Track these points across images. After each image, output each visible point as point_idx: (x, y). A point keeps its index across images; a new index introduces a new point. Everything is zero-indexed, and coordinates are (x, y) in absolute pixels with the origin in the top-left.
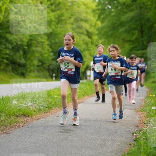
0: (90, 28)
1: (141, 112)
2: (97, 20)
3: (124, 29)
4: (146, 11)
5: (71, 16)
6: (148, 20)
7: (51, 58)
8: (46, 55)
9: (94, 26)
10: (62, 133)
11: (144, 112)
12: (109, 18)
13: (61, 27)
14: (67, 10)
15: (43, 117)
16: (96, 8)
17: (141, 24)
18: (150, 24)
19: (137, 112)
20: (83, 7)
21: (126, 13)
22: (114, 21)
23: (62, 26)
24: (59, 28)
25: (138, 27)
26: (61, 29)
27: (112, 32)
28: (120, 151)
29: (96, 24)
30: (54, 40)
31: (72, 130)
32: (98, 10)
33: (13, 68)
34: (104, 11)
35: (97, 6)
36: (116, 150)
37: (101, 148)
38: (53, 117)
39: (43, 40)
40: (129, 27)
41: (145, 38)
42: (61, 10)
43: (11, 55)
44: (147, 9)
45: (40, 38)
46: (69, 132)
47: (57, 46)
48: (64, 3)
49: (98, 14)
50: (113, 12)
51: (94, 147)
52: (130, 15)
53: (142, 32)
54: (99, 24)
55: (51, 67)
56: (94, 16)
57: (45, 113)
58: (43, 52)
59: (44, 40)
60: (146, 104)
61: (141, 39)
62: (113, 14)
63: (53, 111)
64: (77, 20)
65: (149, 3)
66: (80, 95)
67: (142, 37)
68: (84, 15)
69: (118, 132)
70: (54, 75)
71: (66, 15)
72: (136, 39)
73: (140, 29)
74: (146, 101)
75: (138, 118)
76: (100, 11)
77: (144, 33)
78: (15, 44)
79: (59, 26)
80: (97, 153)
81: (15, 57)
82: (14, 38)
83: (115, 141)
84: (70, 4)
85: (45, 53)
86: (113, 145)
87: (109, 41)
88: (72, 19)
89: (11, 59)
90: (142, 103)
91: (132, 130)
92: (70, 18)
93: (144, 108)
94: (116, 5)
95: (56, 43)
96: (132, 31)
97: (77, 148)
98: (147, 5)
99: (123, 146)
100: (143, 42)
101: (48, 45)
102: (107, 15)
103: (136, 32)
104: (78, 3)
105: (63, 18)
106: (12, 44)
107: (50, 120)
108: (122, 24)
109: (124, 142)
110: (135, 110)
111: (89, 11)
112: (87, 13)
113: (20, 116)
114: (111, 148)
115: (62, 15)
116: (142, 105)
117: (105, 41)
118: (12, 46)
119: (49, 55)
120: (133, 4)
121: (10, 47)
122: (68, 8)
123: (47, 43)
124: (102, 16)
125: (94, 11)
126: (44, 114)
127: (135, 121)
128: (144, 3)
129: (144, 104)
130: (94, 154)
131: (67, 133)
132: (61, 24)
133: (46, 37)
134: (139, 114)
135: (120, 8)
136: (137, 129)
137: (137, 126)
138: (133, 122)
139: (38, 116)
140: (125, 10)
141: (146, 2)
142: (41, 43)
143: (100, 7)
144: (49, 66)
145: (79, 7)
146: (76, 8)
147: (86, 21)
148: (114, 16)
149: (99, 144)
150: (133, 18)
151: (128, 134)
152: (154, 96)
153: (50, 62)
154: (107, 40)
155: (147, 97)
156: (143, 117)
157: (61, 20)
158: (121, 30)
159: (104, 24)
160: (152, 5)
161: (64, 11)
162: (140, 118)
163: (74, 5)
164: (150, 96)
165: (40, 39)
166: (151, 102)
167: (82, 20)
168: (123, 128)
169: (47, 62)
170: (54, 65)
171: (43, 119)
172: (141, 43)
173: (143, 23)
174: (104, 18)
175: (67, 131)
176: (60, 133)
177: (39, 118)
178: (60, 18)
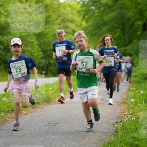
0: (76, 28)
1: (123, 105)
2: (82, 20)
3: (106, 28)
4: (126, 11)
5: (58, 17)
6: (129, 19)
7: (40, 57)
8: (36, 54)
9: (80, 26)
10: (48, 127)
11: (125, 104)
12: (93, 19)
13: (48, 28)
14: (54, 11)
15: (31, 112)
16: (81, 9)
17: (123, 23)
18: (131, 22)
19: (119, 105)
20: (69, 8)
21: (108, 13)
22: (98, 20)
23: (49, 26)
24: (47, 29)
25: (120, 26)
26: (49, 30)
27: (96, 31)
28: (101, 141)
29: (81, 24)
30: (43, 40)
31: (58, 123)
32: (82, 11)
33: (5, 67)
34: (88, 12)
35: (81, 7)
36: (97, 141)
37: (83, 139)
38: (40, 112)
39: (32, 40)
40: (112, 26)
41: (127, 35)
42: (49, 12)
43: (3, 54)
44: (127, 8)
45: (29, 38)
46: (55, 125)
47: (46, 46)
48: (51, 5)
49: (83, 14)
50: (96, 13)
51: (77, 139)
52: (112, 15)
53: (123, 30)
54: (84, 24)
55: (41, 65)
56: (79, 17)
57: (33, 108)
58: (33, 52)
59: (34, 40)
60: (127, 97)
61: (123, 37)
62: (96, 14)
63: (41, 106)
64: (63, 21)
65: (129, 4)
66: (67, 90)
67: (124, 35)
68: (70, 16)
69: (100, 124)
70: (44, 72)
71: (54, 16)
72: (118, 37)
73: (122, 28)
74: (127, 94)
75: (119, 110)
76: (84, 12)
77: (125, 31)
78: (6, 45)
79: (47, 26)
80: (80, 144)
81: (6, 57)
82: (5, 39)
83: (98, 132)
84: (57, 6)
85: (35, 53)
86: (95, 136)
87: (93, 40)
88: (59, 20)
89: (3, 59)
90: (123, 96)
91: (114, 121)
92: (57, 19)
93: (125, 101)
94: (99, 6)
95: (45, 43)
96: (114, 30)
97: (62, 140)
98: (127, 6)
99: (105, 136)
100: (124, 39)
101: (37, 44)
102: (91, 16)
103: (118, 30)
104: (64, 5)
105: (51, 19)
106: (3, 44)
107: (38, 115)
108: (105, 24)
109: (105, 133)
110: (116, 103)
111: (75, 12)
112: (72, 14)
113: (10, 112)
114: (93, 139)
115: (50, 16)
116: (124, 98)
117: (90, 40)
118: (3, 46)
119: (38, 54)
120: (115, 5)
121: (2, 48)
122: (55, 10)
123: (36, 42)
124: (87, 17)
125: (79, 12)
126: (32, 110)
127: (116, 113)
128: (124, 4)
129: (125, 97)
130: (78, 145)
131: (53, 126)
132: (48, 25)
133: (35, 38)
134: (121, 107)
135: (102, 9)
136: (118, 120)
137: (118, 118)
138: (115, 114)
139: (27, 111)
140: (107, 11)
141: (126, 3)
142: (31, 43)
143: (84, 8)
144: (39, 64)
145: (65, 9)
146: (62, 10)
147: (72, 21)
148: (98, 16)
149: (82, 136)
150: (114, 18)
151: (109, 125)
152: (134, 89)
153: (40, 61)
154: (91, 39)
155: (129, 90)
156: (124, 109)
157: (48, 21)
158: (104, 29)
159: (88, 24)
160: (132, 5)
161: (51, 13)
162: (121, 110)
163: (61, 7)
164: (131, 89)
165: (29, 40)
166: (131, 94)
167: (68, 21)
168: (105, 120)
169: (37, 61)
170: (43, 63)
171: (31, 114)
172: (123, 41)
173: (124, 21)
174: (88, 19)
175: (53, 125)
176: (46, 127)
177: (27, 113)
178: (48, 20)
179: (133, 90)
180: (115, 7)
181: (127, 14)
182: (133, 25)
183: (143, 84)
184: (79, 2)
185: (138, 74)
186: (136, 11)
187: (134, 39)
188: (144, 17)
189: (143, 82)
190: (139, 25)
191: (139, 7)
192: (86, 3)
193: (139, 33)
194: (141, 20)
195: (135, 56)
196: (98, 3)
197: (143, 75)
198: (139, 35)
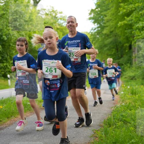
179: (123, 87)
180: (112, 36)
181: (119, 39)
182: (123, 46)
183: (130, 83)
184: (89, 33)
185: (127, 77)
186: (124, 37)
187: (124, 55)
188: (129, 41)
189: (130, 81)
190: (126, 46)
191: (126, 35)
192: (93, 34)
193: (127, 51)
194: (128, 43)
195: (125, 65)
196: (101, 33)
197: (130, 77)
198: (127, 52)
